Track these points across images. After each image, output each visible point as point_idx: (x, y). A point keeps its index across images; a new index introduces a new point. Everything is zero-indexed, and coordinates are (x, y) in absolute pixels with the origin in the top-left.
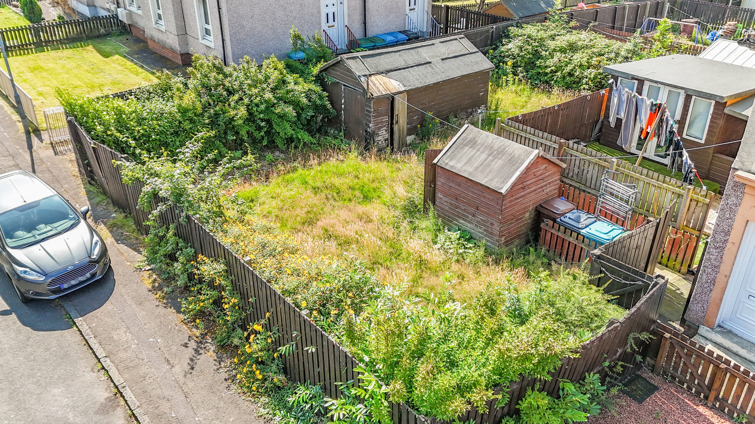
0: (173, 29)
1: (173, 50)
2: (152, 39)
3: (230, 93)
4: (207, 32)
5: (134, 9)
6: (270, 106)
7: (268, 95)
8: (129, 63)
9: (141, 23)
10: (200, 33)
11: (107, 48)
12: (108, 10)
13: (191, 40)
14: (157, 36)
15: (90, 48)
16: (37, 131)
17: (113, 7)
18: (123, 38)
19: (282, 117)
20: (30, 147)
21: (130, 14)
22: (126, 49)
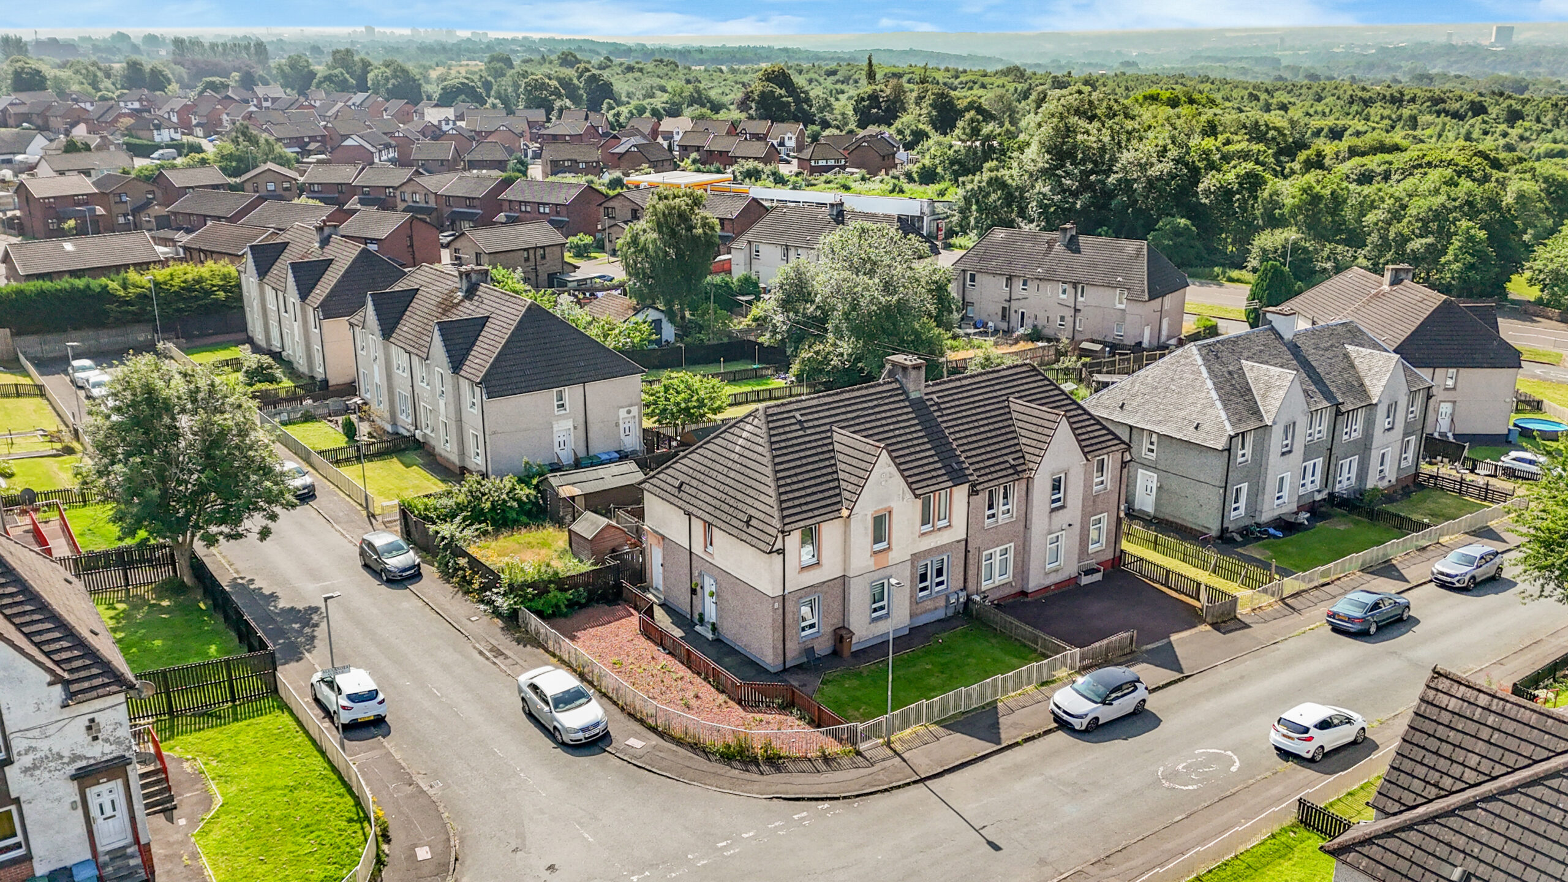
0: (455, 450)
1: (454, 463)
2: (440, 455)
3: (484, 494)
4: (478, 454)
5: (428, 431)
6: (504, 501)
7: (504, 496)
8: (423, 472)
9: (433, 443)
10: (473, 454)
11: (408, 461)
12: (408, 431)
13: (467, 459)
14: (444, 454)
15: (395, 460)
16: (374, 516)
17: (412, 428)
18: (419, 451)
19: (511, 508)
20: (371, 524)
21: (425, 435)
22: (420, 461)
